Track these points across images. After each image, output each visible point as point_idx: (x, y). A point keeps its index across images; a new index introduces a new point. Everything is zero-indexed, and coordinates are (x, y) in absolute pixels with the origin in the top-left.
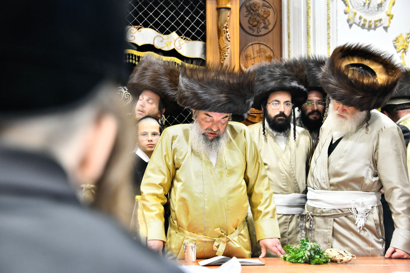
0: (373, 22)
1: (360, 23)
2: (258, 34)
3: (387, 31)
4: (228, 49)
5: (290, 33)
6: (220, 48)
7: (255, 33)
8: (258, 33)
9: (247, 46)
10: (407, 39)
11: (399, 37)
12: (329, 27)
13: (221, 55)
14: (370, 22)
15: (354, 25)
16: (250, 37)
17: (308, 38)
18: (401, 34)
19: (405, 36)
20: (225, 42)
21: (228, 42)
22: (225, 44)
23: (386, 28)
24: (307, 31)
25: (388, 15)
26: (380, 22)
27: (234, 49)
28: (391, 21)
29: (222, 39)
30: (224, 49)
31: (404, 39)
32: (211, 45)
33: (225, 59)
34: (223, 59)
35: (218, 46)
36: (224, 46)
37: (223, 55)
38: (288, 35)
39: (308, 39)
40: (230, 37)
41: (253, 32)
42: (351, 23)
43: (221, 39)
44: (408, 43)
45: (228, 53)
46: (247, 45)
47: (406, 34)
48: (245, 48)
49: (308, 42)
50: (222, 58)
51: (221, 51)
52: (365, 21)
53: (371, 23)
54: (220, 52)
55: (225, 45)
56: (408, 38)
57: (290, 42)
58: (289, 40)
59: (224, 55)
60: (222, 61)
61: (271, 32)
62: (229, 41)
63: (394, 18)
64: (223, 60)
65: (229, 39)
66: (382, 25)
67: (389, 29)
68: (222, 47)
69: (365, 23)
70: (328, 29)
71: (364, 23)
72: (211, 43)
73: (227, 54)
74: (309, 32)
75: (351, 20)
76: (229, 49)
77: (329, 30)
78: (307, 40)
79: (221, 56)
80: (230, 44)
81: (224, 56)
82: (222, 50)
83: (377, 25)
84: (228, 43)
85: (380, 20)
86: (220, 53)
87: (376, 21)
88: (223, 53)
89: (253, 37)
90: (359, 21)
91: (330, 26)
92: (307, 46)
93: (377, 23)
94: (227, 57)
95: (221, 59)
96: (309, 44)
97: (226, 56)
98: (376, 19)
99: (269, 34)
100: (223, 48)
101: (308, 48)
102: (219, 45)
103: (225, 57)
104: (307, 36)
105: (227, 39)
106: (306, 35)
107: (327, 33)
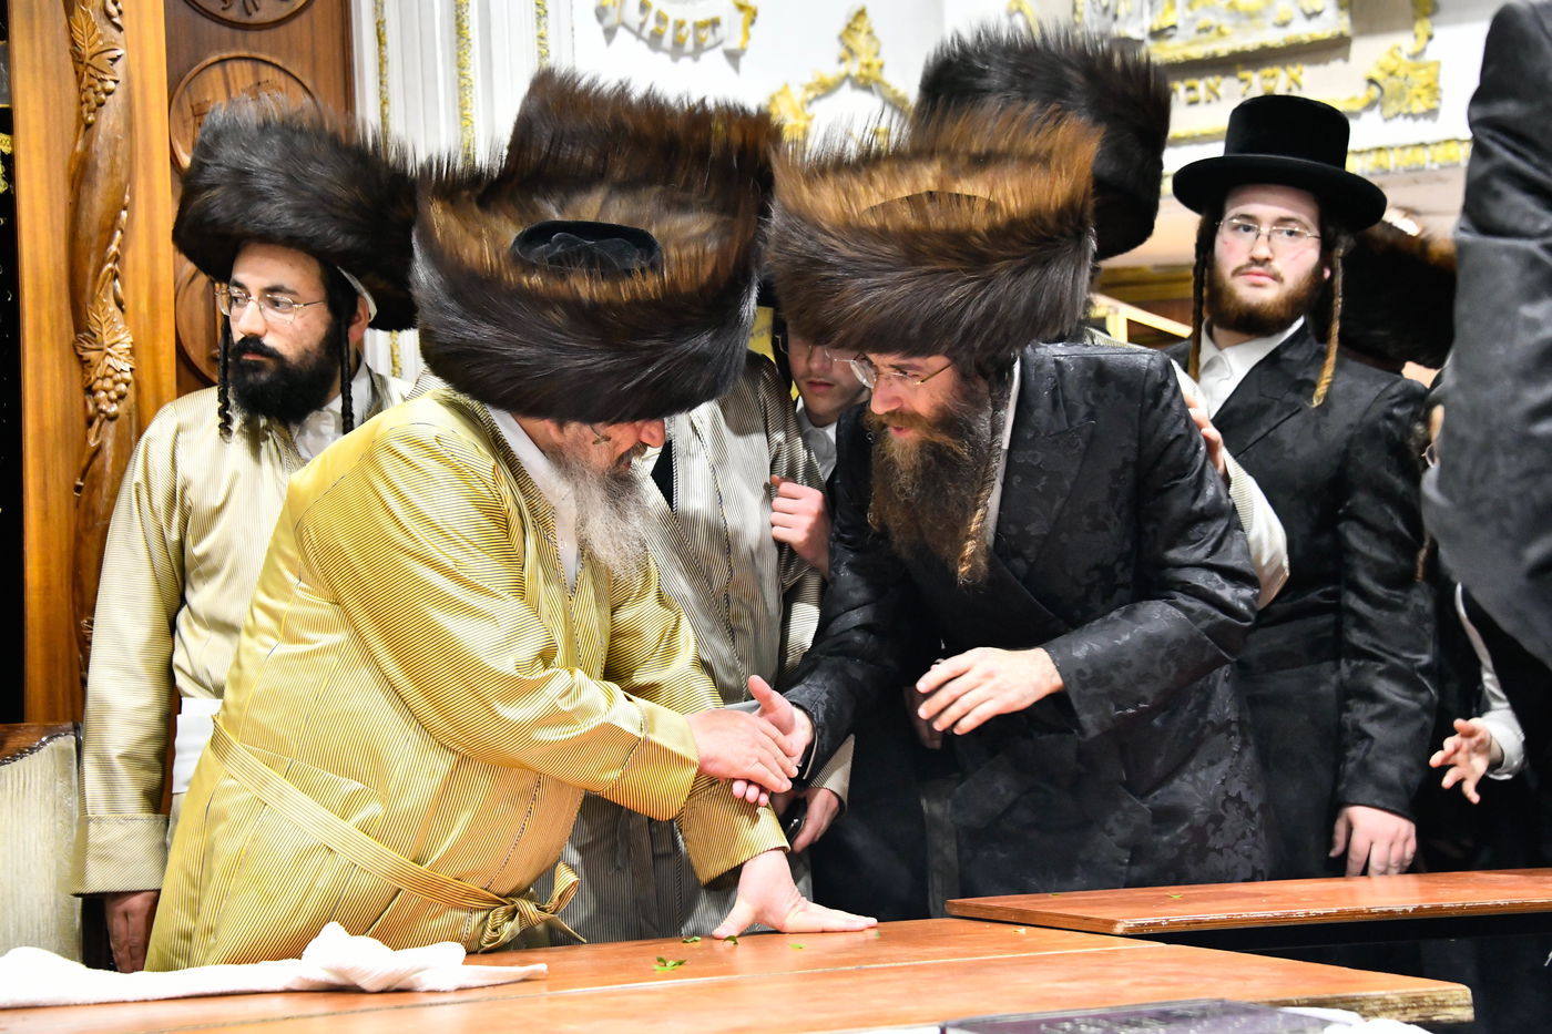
0: (689, 26)
1: (642, 25)
2: (244, 19)
3: (736, 67)
4: (114, 60)
5: (387, 23)
6: (77, 57)
7: (233, 14)
8: (249, 14)
9: (203, 64)
10: (806, 106)
11: (780, 94)
12: (542, 11)
13: (84, 86)
14: (680, 25)
15: (621, 32)
16: (214, 26)
17: (460, 48)
18: (786, 86)
19: (798, 95)
20: (99, 31)
21: (114, 31)
22: (100, 37)
23: (733, 57)
24: (458, 17)
25: (741, 8)
26: (714, 32)
27: (141, 66)
28: (752, 30)
29: (87, 15)
30: (95, 61)
31: (798, 105)
32: (32, 37)
33: (101, 104)
34: (94, 106)
35: (68, 46)
36: (94, 49)
37: (90, 86)
38: (378, 30)
39: (461, 53)
40: (120, 12)
41: (224, 9)
42: (610, 20)
43: (78, 13)
44: (810, 119)
45: (116, 82)
46: (200, 61)
47: (802, 86)
48: (188, 77)
49: (461, 67)
50: (88, 101)
51: (81, 67)
52: (661, 19)
53: (684, 31)
54: (77, 73)
55: (101, 43)
56: (810, 103)
57: (387, 62)
58: (380, 51)
59: (99, 88)
60: (89, 112)
61: (305, 16)
62: (119, 28)
63: (759, 20)
64: (94, 111)
65: (117, 20)
66: (720, 42)
67: (743, 61)
68: (87, 52)
69: (662, 29)
70: (539, 17)
71: (658, 30)
72: (32, 28)
73: (111, 85)
74: (465, 25)
75: (610, 9)
76: (119, 62)
77: (544, 20)
78: (459, 56)
79: (81, 91)
80: (121, 42)
81: (96, 93)
82: (88, 65)
83: (705, 39)
84: (112, 37)
85: (715, 23)
86: (79, 80)
87: (699, 26)
88: (91, 76)
89: (226, 31)
90: (641, 19)
91: (547, 7)
92: (459, 82)
93: (703, 34)
94: (110, 97)
95: (82, 103)
96: (465, 72)
97: (108, 93)
98: (701, 18)
99: (296, 23)
100: (91, 58)
101: (462, 88)
102: (74, 43)
103: (103, 96)
104: (458, 42)
105: (109, 16)
106: (455, 37)
107: (536, 33)
